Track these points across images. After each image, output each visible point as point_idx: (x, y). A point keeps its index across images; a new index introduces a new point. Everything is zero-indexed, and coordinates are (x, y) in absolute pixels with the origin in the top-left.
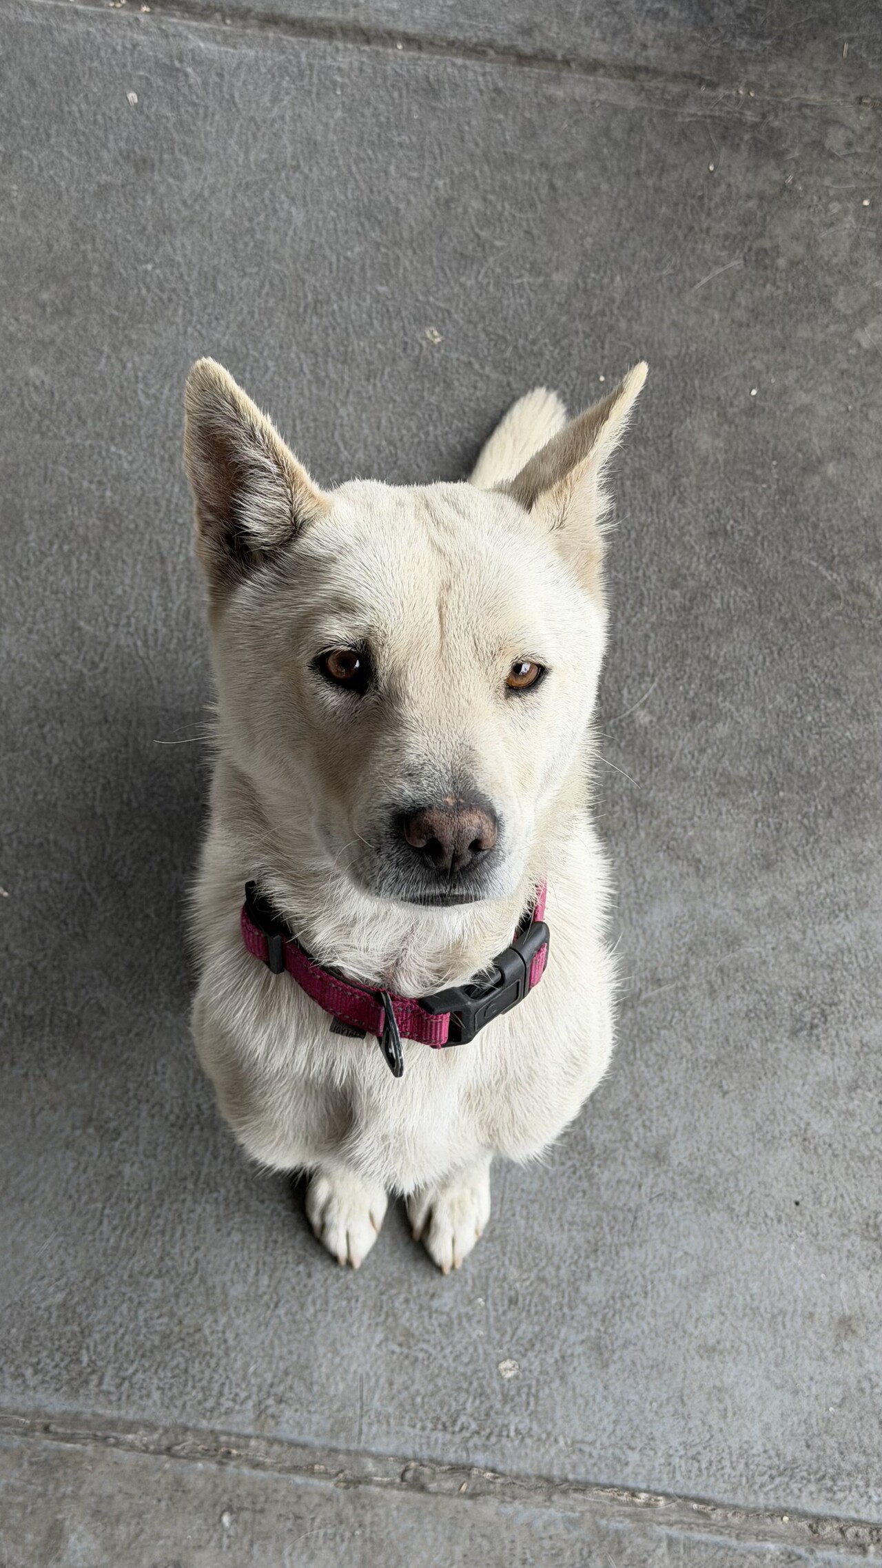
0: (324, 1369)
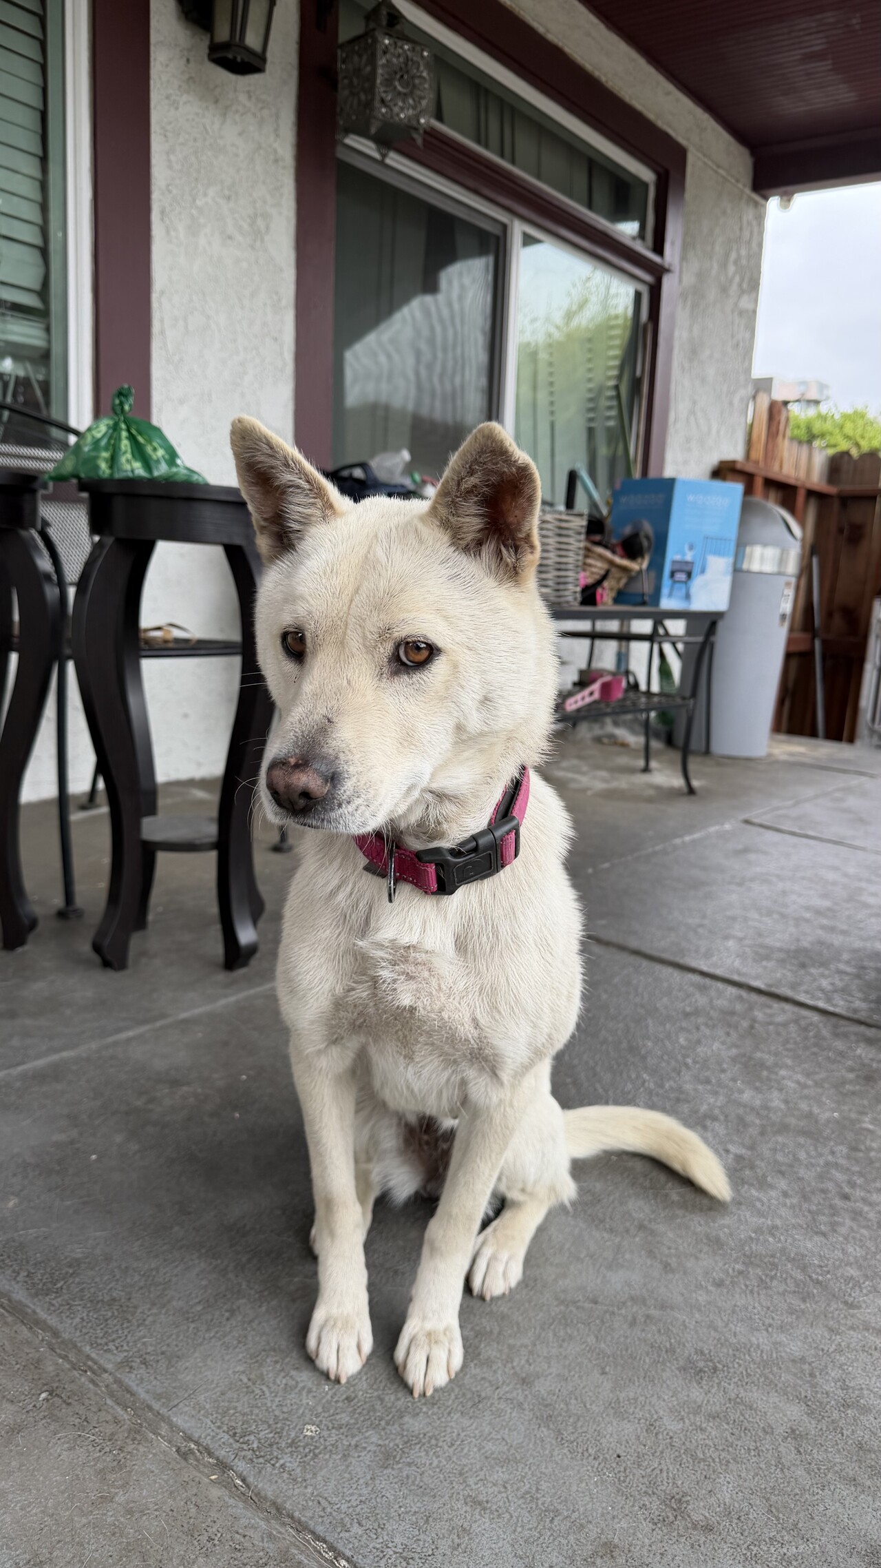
0: (187, 1364)
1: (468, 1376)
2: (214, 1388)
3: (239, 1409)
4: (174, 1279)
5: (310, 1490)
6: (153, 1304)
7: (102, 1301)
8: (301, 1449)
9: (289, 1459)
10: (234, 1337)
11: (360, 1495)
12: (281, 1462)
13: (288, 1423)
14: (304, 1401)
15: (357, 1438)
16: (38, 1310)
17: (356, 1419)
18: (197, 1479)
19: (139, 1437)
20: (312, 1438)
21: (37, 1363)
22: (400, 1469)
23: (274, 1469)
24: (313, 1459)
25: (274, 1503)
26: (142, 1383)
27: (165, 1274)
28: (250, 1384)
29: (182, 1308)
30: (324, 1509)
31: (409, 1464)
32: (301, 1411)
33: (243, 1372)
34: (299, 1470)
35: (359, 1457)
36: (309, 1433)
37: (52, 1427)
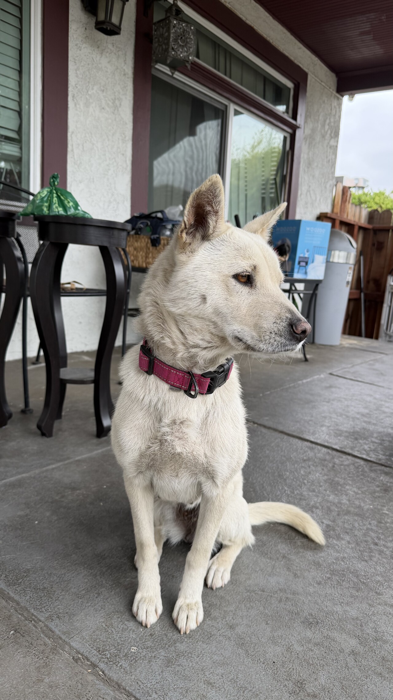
0: (78, 618)
1: (206, 625)
2: (90, 629)
3: (101, 639)
4: (72, 579)
5: (133, 677)
6: (63, 590)
7: (39, 588)
8: (129, 658)
9: (124, 663)
10: (99, 605)
11: (156, 680)
12: (120, 664)
13: (124, 646)
14: (131, 636)
15: (155, 653)
16: (10, 593)
17: (155, 644)
18: (82, 672)
19: (55, 652)
20: (135, 653)
21: (10, 617)
22: (174, 668)
23: (117, 667)
24: (135, 663)
25: (117, 683)
26: (57, 627)
27: (68, 576)
28: (106, 627)
29: (76, 592)
30: (140, 686)
31: (179, 665)
32: (129, 640)
33: (103, 622)
34: (128, 668)
35: (156, 662)
36: (133, 651)
37: (16, 647)
